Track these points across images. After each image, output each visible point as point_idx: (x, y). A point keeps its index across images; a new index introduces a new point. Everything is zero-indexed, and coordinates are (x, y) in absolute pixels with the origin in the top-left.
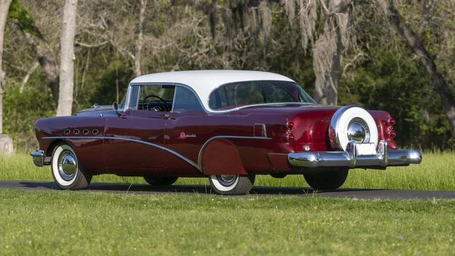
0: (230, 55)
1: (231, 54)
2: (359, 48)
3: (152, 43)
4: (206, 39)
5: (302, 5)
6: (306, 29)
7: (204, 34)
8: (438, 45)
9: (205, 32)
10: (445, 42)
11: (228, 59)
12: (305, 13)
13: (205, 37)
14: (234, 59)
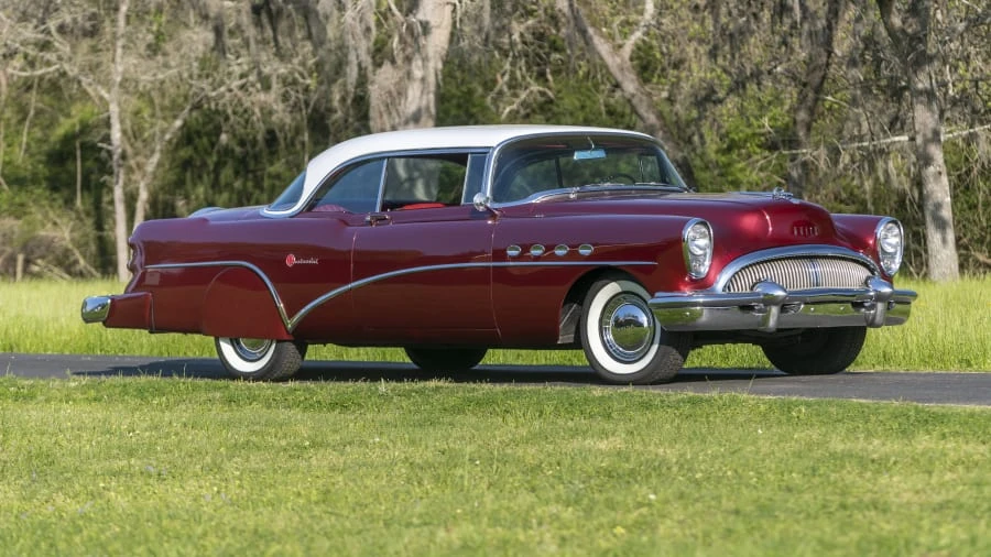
0: (287, 92)
1: (289, 89)
2: (531, 77)
3: (139, 69)
4: (239, 61)
5: (349, 5)
6: (356, 50)
7: (237, 52)
8: (676, 72)
9: (238, 49)
10: (690, 66)
11: (280, 98)
12: (354, 19)
13: (238, 58)
14: (293, 98)
